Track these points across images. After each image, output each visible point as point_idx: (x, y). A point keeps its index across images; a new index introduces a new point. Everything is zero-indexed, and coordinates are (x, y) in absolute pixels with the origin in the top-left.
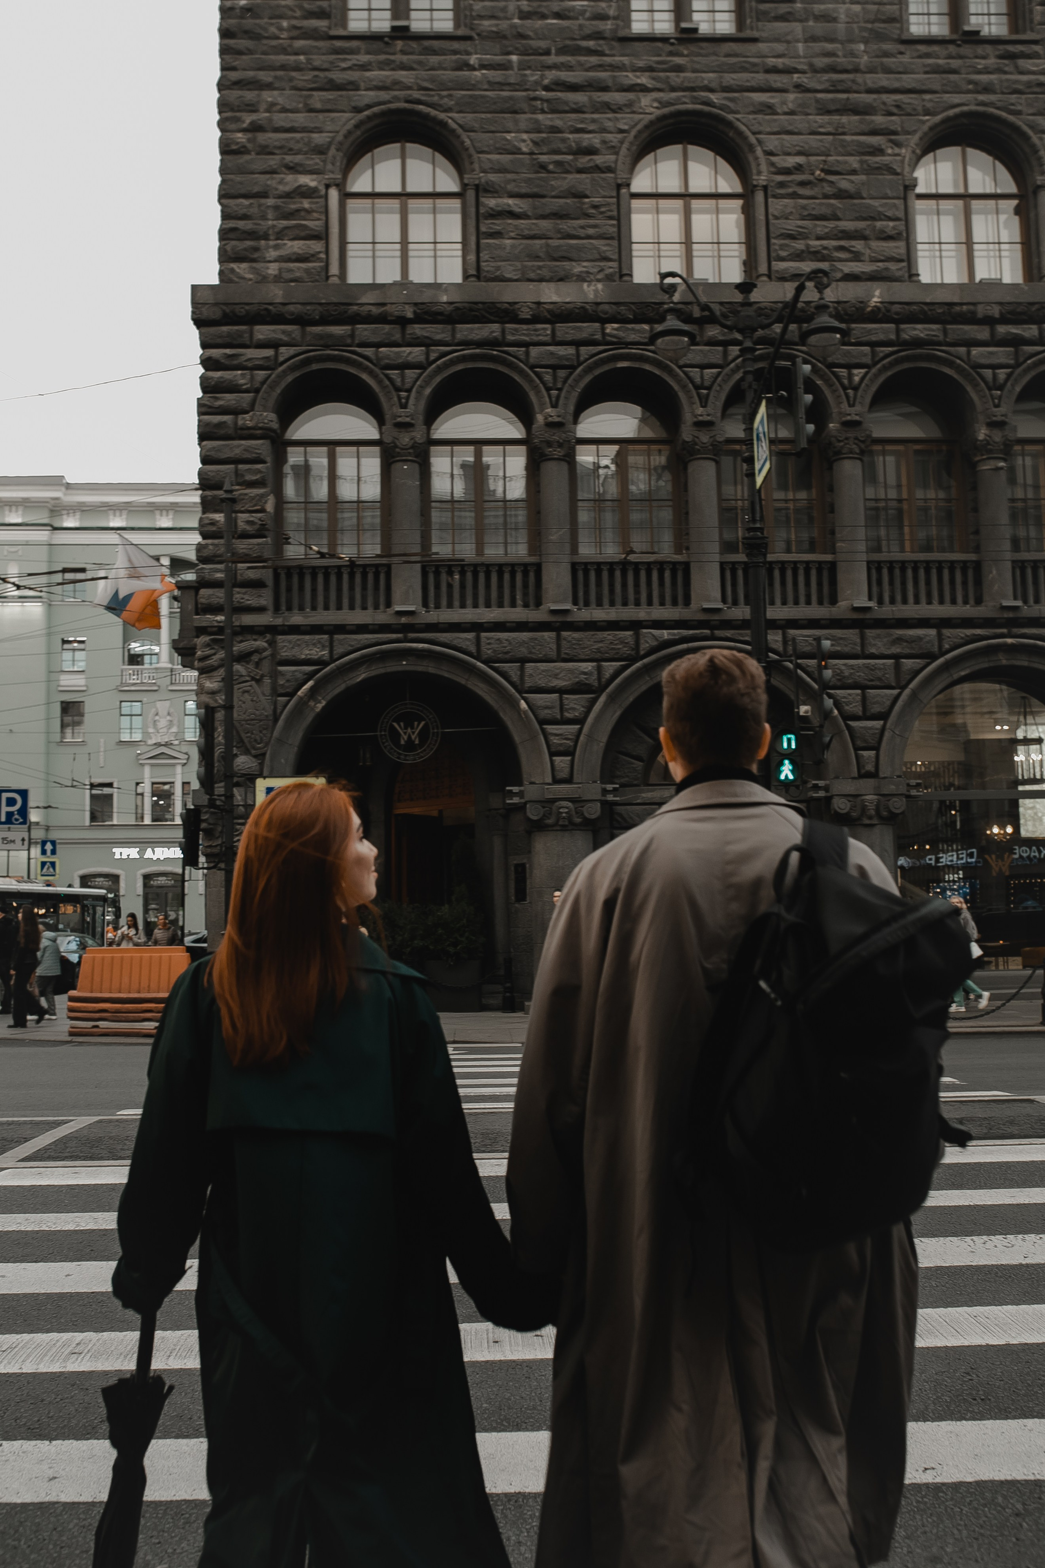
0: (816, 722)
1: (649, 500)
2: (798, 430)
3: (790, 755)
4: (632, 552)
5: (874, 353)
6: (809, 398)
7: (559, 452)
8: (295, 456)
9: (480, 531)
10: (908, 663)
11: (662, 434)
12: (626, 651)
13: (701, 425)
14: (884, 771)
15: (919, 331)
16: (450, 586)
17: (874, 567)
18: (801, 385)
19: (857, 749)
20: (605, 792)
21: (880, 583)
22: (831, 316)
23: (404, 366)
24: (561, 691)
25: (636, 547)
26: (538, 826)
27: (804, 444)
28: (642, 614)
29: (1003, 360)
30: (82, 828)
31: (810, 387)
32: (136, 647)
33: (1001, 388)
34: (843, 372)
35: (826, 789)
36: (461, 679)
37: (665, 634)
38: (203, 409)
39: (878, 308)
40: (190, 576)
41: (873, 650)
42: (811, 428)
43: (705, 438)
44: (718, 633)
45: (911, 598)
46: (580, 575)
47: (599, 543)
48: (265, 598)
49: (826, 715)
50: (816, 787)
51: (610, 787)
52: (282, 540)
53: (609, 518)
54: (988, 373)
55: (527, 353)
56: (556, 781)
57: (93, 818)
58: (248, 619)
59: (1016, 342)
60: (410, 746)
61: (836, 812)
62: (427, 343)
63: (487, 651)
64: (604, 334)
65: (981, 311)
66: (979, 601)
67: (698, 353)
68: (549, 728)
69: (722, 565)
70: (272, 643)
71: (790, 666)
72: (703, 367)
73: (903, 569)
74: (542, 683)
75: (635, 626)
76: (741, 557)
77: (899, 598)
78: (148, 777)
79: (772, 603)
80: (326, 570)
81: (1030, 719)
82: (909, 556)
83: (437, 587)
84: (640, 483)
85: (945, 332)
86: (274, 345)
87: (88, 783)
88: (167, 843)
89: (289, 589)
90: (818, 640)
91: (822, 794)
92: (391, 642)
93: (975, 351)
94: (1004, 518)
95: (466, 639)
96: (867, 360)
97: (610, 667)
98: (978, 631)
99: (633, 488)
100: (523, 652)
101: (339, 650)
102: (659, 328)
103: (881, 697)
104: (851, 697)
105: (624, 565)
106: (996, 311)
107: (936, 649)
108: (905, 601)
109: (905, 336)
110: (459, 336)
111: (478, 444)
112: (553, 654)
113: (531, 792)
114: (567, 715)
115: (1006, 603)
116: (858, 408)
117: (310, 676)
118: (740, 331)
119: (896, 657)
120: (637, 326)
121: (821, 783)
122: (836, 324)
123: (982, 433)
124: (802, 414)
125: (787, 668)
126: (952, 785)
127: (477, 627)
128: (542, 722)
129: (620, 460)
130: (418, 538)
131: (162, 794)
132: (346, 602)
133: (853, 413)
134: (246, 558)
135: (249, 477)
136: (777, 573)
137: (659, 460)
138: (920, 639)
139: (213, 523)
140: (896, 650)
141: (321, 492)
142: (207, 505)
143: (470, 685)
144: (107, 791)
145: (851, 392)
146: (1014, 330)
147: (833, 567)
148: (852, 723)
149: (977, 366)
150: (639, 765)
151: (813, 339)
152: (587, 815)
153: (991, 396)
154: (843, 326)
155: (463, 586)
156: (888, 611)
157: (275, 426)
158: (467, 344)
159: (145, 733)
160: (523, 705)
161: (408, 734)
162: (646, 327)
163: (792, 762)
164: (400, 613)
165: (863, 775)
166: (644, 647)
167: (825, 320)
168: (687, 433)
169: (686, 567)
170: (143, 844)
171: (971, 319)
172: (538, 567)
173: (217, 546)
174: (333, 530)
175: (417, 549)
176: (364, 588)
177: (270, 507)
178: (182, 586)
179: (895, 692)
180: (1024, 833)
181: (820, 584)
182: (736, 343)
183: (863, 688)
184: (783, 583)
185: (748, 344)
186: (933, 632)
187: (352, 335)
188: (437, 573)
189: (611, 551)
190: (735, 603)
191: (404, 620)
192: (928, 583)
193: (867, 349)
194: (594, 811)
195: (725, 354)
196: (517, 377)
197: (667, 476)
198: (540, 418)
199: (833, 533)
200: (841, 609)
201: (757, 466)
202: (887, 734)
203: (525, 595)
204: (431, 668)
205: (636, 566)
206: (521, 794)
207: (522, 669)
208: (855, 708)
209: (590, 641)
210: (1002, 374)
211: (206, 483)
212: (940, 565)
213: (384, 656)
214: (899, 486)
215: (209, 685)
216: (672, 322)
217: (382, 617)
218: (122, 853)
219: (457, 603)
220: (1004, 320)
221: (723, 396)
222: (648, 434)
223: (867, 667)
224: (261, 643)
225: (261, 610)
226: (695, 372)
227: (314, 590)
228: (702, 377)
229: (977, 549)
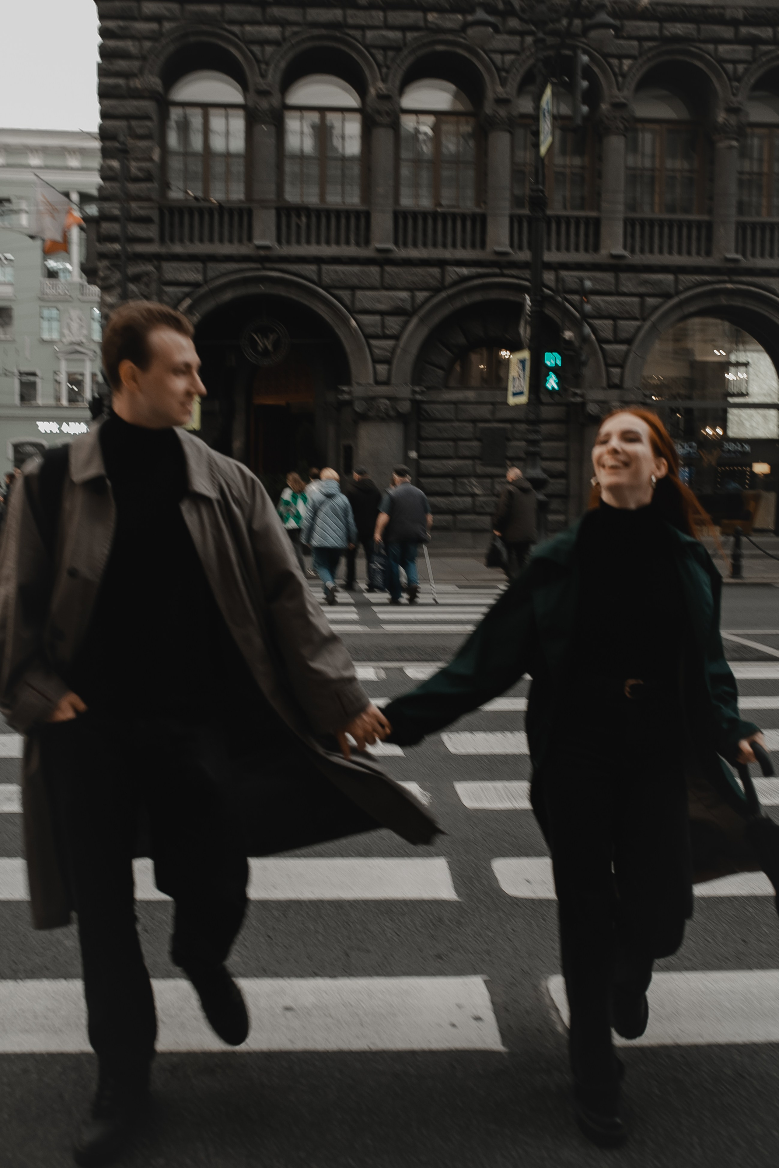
0: (577, 344)
1: (456, 161)
2: (575, 109)
3: (555, 370)
4: (440, 205)
5: (641, 46)
6: (585, 84)
7: (386, 120)
8: (175, 113)
9: (323, 183)
10: (651, 301)
11: (469, 107)
12: (433, 283)
13: (501, 102)
14: (628, 383)
15: (678, 29)
16: (298, 227)
17: (629, 223)
18: (579, 73)
19: (607, 365)
20: (414, 392)
21: (633, 236)
22: (609, 14)
23: (263, 42)
24: (382, 313)
25: (444, 202)
26: (363, 418)
27: (579, 121)
28: (447, 254)
29: (743, 56)
30: (14, 407)
31: (588, 73)
32: (52, 264)
33: (739, 80)
34: (615, 62)
35: (582, 396)
36: (306, 301)
37: (465, 271)
38: (102, 72)
39: (646, 8)
40: (93, 210)
41: (625, 290)
42: (585, 109)
43: (502, 112)
44: (506, 272)
45: (656, 248)
46: (401, 222)
47: (417, 196)
48: (152, 232)
49: (585, 339)
50: (575, 394)
51: (417, 389)
52: (166, 186)
53: (425, 176)
54: (730, 67)
55: (364, 36)
56: (377, 383)
57: (23, 398)
58: (140, 248)
59: (754, 41)
60: (266, 352)
61: (590, 415)
62: (282, 23)
63: (326, 280)
64: (426, 20)
65: (728, 14)
66: (708, 253)
67: (500, 41)
68: (373, 342)
69: (512, 218)
70: (158, 268)
71: (560, 299)
72: (503, 52)
73: (652, 226)
74: (368, 305)
75: (442, 263)
76: (526, 212)
77: (647, 248)
78: (64, 368)
79: (549, 249)
80: (201, 211)
81: (741, 347)
82: (658, 215)
83: (289, 227)
84: (450, 146)
85: (699, 31)
86: (158, 19)
87: (16, 371)
88: (78, 420)
89: (172, 225)
90: (581, 280)
91: (579, 399)
92: (251, 270)
93: (721, 48)
94: (733, 188)
95: (310, 270)
96: (635, 52)
97: (421, 296)
98: (707, 278)
99: (445, 151)
100: (355, 281)
101: (211, 274)
102: (470, 18)
103: (628, 326)
104: (605, 326)
105: (435, 215)
106: (740, 14)
107: (672, 291)
108: (651, 251)
109: (666, 33)
110: (309, 18)
111: (322, 110)
112: (377, 284)
113: (358, 391)
114: (387, 332)
115: (730, 256)
116: (626, 92)
117: (187, 295)
118: (534, 24)
119: (641, 296)
120: (452, 16)
121: (578, 391)
122: (611, 21)
123: (721, 117)
124: (579, 97)
125: (558, 302)
126: (679, 395)
127: (318, 261)
128: (368, 337)
129: (435, 128)
130: (273, 187)
131: (75, 381)
132: (216, 236)
133: (621, 96)
134: (138, 198)
135: (140, 131)
136: (554, 226)
137: (466, 128)
138: (660, 282)
139: (111, 168)
140: (642, 290)
141: (197, 143)
142: (105, 153)
143: (313, 307)
144: (31, 378)
145: (620, 79)
146: (754, 31)
147: (597, 222)
148: (605, 346)
149: (722, 61)
150: (440, 372)
151: (593, 34)
152: (400, 410)
153: (732, 87)
154: (617, 23)
155: (308, 227)
156: (638, 259)
157: (160, 89)
158: (315, 25)
159: (62, 334)
160: (354, 323)
161: (263, 343)
162: (460, 17)
163: (558, 376)
164: (259, 248)
165: (612, 386)
166: (448, 280)
167: (603, 17)
168: (489, 108)
169: (483, 218)
170: (60, 420)
171: (721, 20)
172: (368, 215)
173: (114, 187)
174: (207, 179)
175: (272, 196)
176: (231, 225)
177: (156, 156)
178: (87, 219)
179: (637, 323)
180: (731, 434)
181: (587, 235)
182: (531, 33)
183: (614, 318)
184: (558, 233)
185: (541, 35)
186: (670, 277)
187: (222, 14)
188: (288, 216)
189: (426, 203)
190: (520, 248)
191: (262, 253)
192: (670, 238)
193: (635, 43)
194: (405, 407)
195: (522, 42)
196: (354, 55)
197: (471, 143)
198: (372, 91)
199: (599, 194)
200: (602, 256)
201: (542, 137)
202: (632, 356)
203: (357, 235)
204: (282, 291)
205: (444, 216)
206: (350, 393)
207: (353, 296)
208: (608, 334)
209: (407, 274)
210: (741, 68)
211: (104, 134)
212: (680, 223)
213: (246, 281)
214: (653, 156)
215: (109, 299)
216: (480, 14)
217: (244, 250)
218: (45, 427)
219: (303, 240)
220: (747, 22)
221: (519, 78)
222: (460, 107)
223: (619, 302)
224: (149, 268)
225: (148, 241)
226: (497, 58)
227: (191, 227)
228: (503, 62)
229: (710, 212)
